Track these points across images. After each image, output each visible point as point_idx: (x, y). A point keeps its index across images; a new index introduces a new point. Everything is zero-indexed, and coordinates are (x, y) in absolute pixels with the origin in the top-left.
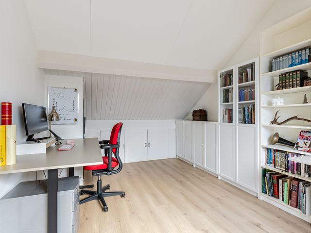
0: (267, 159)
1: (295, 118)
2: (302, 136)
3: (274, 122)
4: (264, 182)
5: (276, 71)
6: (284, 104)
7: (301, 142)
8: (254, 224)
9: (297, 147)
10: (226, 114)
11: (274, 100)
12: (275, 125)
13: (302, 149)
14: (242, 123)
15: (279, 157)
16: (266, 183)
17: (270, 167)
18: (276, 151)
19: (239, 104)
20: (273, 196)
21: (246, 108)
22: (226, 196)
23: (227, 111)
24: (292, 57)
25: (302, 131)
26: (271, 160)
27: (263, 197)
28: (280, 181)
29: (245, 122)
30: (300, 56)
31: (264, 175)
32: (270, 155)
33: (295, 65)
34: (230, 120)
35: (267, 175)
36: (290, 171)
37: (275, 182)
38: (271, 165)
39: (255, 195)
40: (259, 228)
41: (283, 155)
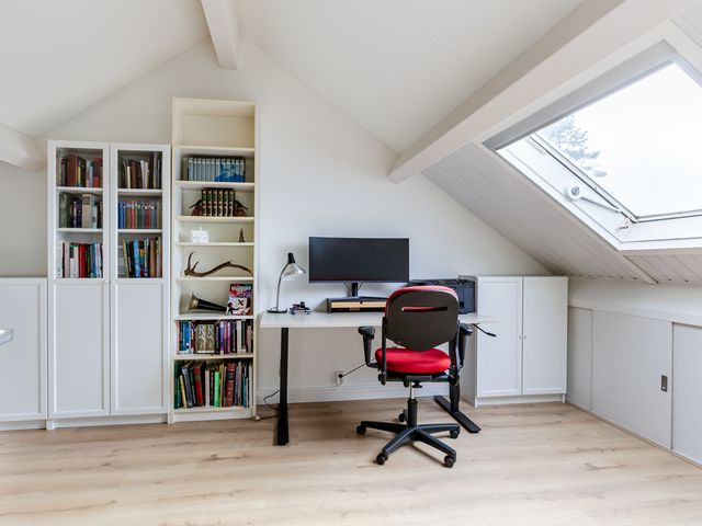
0: (181, 342)
1: (228, 264)
2: (235, 292)
3: (190, 272)
4: (177, 387)
5: (196, 182)
6: (210, 241)
7: (234, 301)
8: (208, 460)
9: (232, 310)
10: (71, 256)
11: (195, 233)
12: (190, 278)
13: (239, 312)
14: (124, 276)
15: (205, 334)
16: (183, 387)
17: (188, 356)
18: (197, 323)
19: (119, 234)
20: (194, 405)
21: (136, 245)
22: (114, 451)
23: (76, 249)
24: (221, 166)
25: (232, 285)
26: (187, 341)
27: (176, 417)
28: (207, 373)
29: (132, 274)
30: (233, 167)
31: (178, 372)
32: (187, 333)
33: (226, 180)
34: (87, 270)
35: (184, 371)
36: (222, 352)
37: (199, 377)
38: (187, 351)
39: (159, 420)
40: (219, 462)
41: (211, 328)
